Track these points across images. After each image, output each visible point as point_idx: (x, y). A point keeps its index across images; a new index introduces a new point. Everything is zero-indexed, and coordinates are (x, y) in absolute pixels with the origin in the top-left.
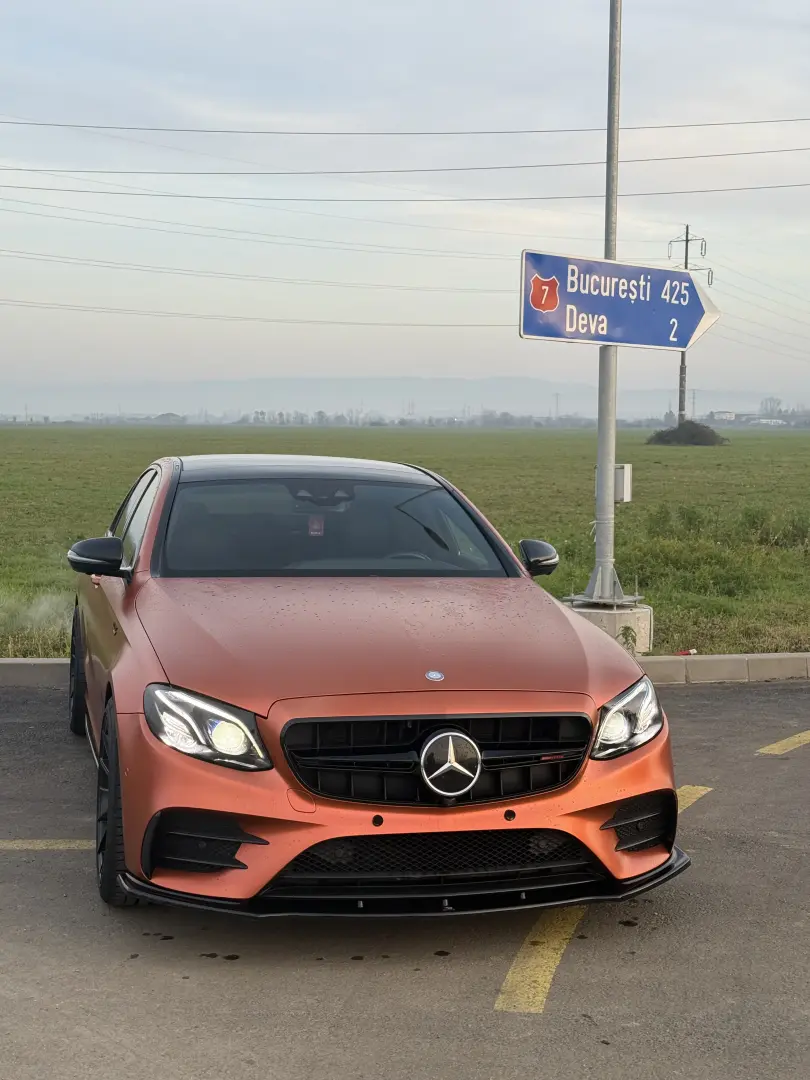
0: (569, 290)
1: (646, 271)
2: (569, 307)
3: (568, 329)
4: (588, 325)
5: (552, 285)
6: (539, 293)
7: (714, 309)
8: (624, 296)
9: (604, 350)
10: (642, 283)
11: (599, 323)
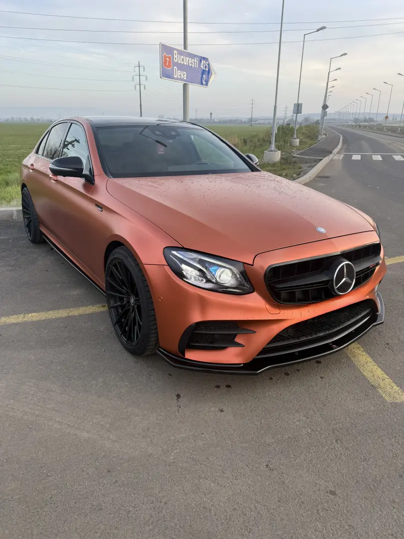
0: (175, 60)
1: (197, 56)
2: (175, 67)
3: (175, 76)
4: (180, 75)
5: (169, 58)
6: (166, 61)
7: (215, 73)
8: (190, 65)
9: (185, 86)
10: (196, 61)
11: (184, 75)
